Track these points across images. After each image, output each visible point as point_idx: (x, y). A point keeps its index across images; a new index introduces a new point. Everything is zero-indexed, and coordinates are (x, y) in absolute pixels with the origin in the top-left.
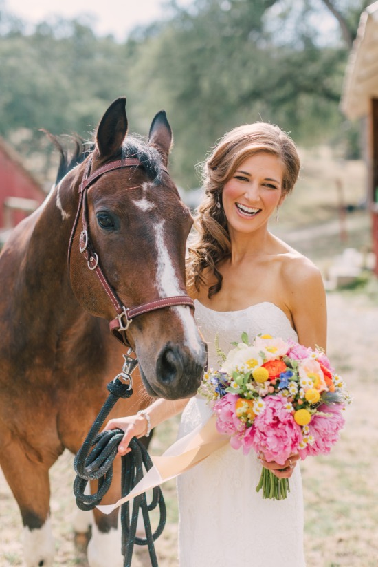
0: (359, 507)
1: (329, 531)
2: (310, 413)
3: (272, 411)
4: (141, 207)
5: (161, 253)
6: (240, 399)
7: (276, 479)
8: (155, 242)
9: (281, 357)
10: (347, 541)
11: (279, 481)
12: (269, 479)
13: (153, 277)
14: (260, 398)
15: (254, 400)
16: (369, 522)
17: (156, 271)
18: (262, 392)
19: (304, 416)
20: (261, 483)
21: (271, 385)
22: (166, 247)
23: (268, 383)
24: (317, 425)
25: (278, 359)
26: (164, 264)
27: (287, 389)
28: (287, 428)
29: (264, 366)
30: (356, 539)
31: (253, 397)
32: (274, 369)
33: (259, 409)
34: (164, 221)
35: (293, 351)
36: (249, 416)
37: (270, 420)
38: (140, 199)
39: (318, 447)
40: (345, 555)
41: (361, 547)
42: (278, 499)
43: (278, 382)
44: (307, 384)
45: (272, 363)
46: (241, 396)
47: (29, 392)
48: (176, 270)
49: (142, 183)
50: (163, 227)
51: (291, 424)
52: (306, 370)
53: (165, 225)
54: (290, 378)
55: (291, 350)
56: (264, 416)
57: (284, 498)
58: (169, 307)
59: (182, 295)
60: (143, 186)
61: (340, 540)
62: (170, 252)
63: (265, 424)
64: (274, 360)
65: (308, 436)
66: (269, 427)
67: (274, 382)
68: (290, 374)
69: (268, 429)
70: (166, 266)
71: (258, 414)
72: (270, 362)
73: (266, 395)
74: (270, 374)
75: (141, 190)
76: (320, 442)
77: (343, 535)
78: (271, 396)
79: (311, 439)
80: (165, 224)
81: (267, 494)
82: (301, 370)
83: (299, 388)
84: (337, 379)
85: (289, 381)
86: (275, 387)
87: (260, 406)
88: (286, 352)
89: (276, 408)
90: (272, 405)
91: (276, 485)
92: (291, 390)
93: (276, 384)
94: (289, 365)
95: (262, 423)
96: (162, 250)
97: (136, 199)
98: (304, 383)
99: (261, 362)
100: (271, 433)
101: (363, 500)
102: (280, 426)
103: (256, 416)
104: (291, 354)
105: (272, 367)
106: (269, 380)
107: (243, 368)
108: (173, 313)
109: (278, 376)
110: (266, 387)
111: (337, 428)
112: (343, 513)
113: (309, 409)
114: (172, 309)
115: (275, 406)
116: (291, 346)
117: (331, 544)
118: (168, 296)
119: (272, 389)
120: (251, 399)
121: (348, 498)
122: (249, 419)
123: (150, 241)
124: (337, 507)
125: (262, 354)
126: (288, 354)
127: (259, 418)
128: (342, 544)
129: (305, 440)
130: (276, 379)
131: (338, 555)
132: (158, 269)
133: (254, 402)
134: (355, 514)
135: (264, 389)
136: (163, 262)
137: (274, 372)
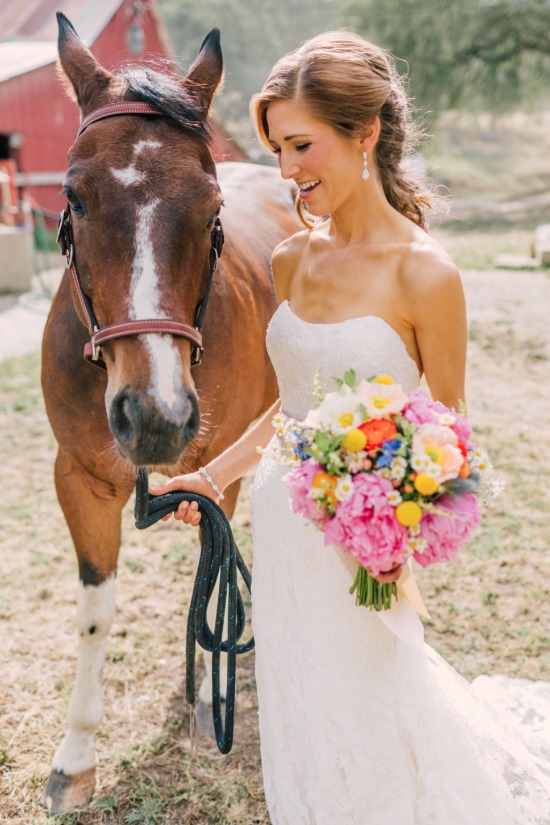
0: (532, 523)
1: (492, 552)
2: (422, 508)
3: (362, 498)
4: (123, 180)
5: (141, 251)
6: (321, 472)
7: (375, 583)
8: (134, 234)
9: (393, 416)
10: (512, 565)
11: (380, 587)
12: (366, 581)
13: (126, 289)
14: (348, 477)
15: (339, 476)
16: (540, 543)
17: (130, 278)
18: (353, 466)
19: (409, 513)
20: (356, 584)
21: (368, 457)
22: (151, 243)
23: (364, 454)
24: (434, 524)
25: (387, 417)
26: (142, 269)
27: (390, 469)
28: (384, 527)
29: (361, 427)
30: (523, 563)
31: (339, 472)
32: (377, 433)
33: (343, 492)
34: (158, 201)
35: (414, 407)
36: (329, 500)
37: (358, 511)
38: (126, 166)
39: (434, 554)
40: (507, 582)
41: (527, 573)
42: (377, 610)
43: (380, 454)
44: (423, 464)
45: (376, 425)
46: (323, 467)
47: (93, 413)
48: (161, 279)
49: (136, 142)
50: (154, 210)
51: (390, 521)
52: (425, 441)
53: (159, 209)
54: (395, 452)
55: (409, 406)
56: (350, 504)
57: (386, 609)
58: (137, 335)
59: (160, 318)
60: (136, 146)
61: (504, 564)
62: (156, 250)
63: (350, 515)
64: (379, 418)
65: (418, 540)
66: (358, 521)
67: (373, 453)
68: (397, 445)
69: (356, 524)
70: (144, 271)
71: (341, 499)
72: (373, 421)
73: (359, 472)
74: (368, 441)
75: (130, 151)
76: (438, 548)
77: (507, 558)
78: (364, 475)
79: (421, 544)
80: (158, 205)
81: (362, 600)
82: (417, 441)
83: (410, 470)
84: (478, 455)
85: (394, 456)
86: (373, 461)
87: (345, 488)
88: (401, 408)
89: (369, 494)
90: (364, 488)
91: (375, 590)
92: (394, 472)
93: (375, 458)
94: (400, 430)
95: (347, 515)
96: (143, 247)
97: (119, 167)
98: (418, 463)
99: (358, 421)
100: (359, 530)
101: (537, 515)
102: (373, 521)
103: (339, 502)
104: (409, 413)
105: (375, 429)
106: (366, 450)
107: (330, 425)
108: (141, 343)
109: (380, 445)
110: (360, 460)
111: (466, 530)
112: (513, 530)
113: (421, 502)
114: (141, 338)
115: (369, 490)
116: (412, 400)
117: (493, 569)
118: (138, 318)
119: (368, 464)
120: (336, 475)
121: (521, 511)
122: (329, 504)
123: (126, 233)
124: (505, 521)
125: (362, 409)
126: (404, 412)
127: (343, 505)
128: (505, 569)
129: (413, 545)
130: (377, 449)
131: (499, 582)
132: (134, 276)
133: (339, 479)
134: (526, 531)
135: (358, 461)
136: (141, 265)
137: (376, 437)
